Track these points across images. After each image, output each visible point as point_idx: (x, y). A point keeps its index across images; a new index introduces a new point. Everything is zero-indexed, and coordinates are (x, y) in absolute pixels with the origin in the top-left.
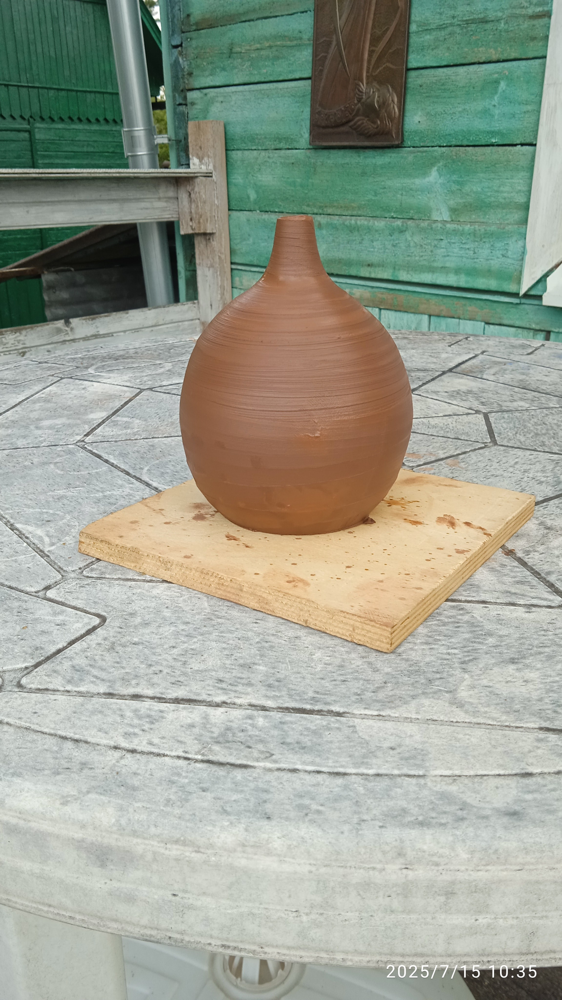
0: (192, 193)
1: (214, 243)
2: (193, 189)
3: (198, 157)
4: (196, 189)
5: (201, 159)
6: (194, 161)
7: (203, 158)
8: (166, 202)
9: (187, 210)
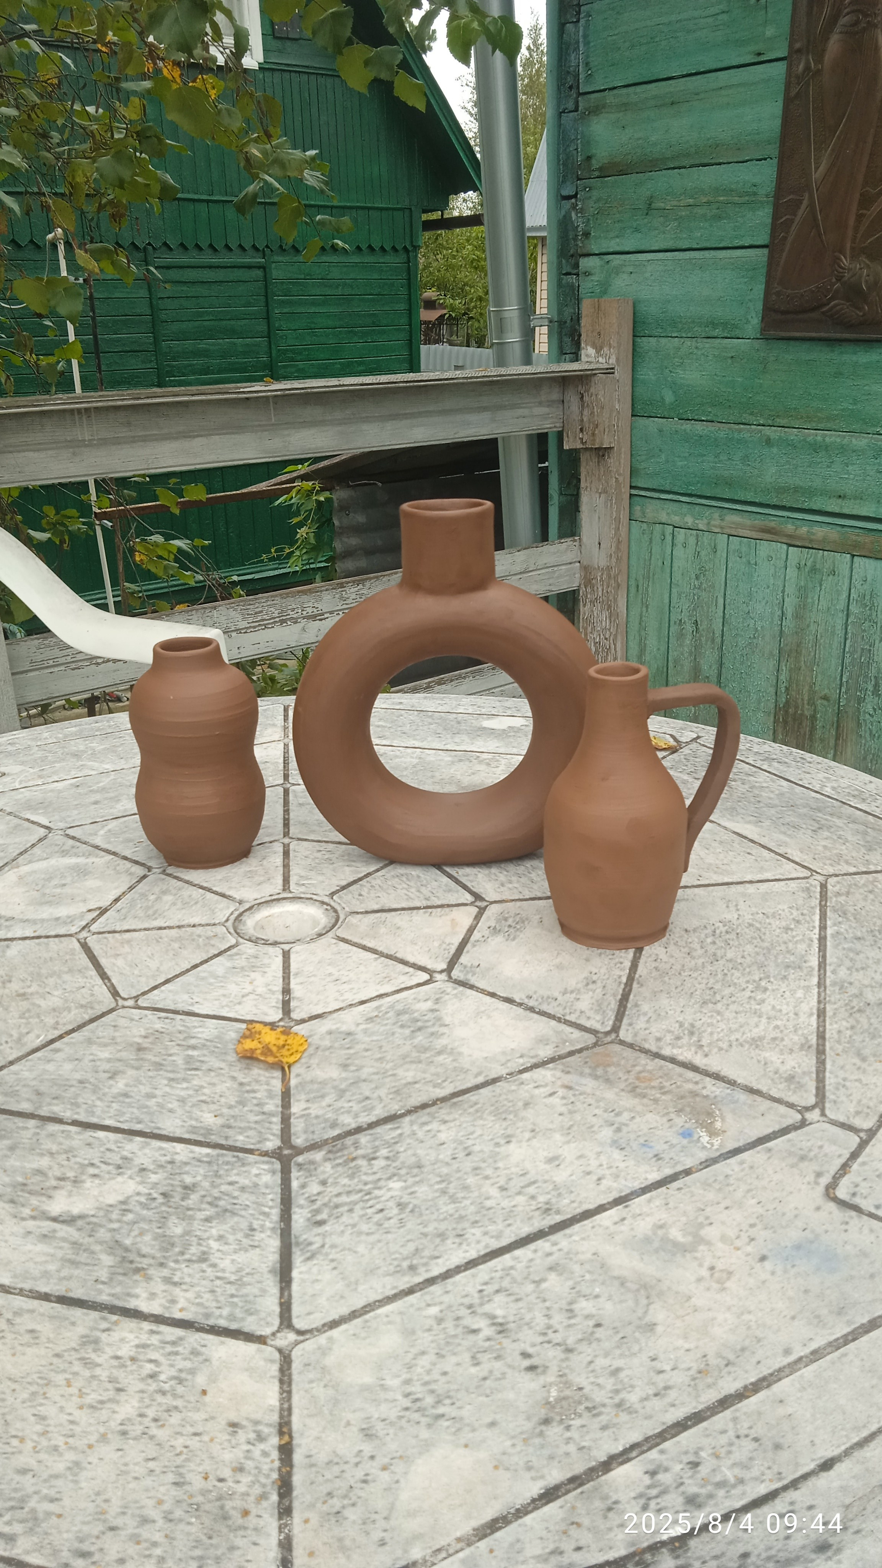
0: (586, 395)
1: (611, 461)
2: (587, 391)
3: (594, 346)
4: (592, 390)
5: (599, 349)
6: (588, 352)
7: (601, 348)
8: (548, 406)
9: (576, 416)
